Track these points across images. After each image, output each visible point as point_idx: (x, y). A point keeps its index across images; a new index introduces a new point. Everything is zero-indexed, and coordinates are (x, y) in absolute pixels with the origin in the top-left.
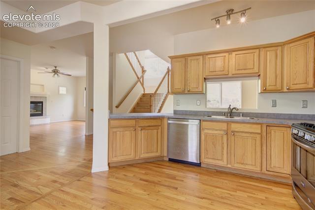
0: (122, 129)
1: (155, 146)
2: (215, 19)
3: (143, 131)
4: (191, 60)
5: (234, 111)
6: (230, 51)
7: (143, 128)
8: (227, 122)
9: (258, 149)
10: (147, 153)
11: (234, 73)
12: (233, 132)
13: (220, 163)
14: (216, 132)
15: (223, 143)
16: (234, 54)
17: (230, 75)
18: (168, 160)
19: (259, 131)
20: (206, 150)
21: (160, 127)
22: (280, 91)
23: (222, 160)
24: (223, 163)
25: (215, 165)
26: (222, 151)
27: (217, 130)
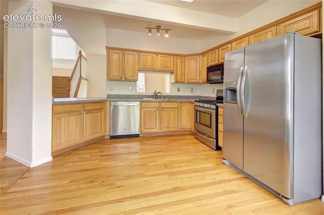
0: (66, 115)
1: (99, 127)
2: (149, 28)
3: (88, 115)
4: (128, 54)
5: (159, 94)
6: (157, 54)
7: (89, 112)
8: (158, 102)
9: (176, 117)
10: (92, 135)
11: (159, 68)
12: (162, 108)
13: (154, 130)
14: (151, 110)
15: (156, 117)
16: (159, 55)
17: (157, 70)
18: (109, 138)
19: (176, 106)
20: (145, 123)
21: (103, 110)
22: (183, 83)
23: (156, 128)
24: (156, 130)
25: (150, 133)
26: (156, 122)
27: (152, 108)
